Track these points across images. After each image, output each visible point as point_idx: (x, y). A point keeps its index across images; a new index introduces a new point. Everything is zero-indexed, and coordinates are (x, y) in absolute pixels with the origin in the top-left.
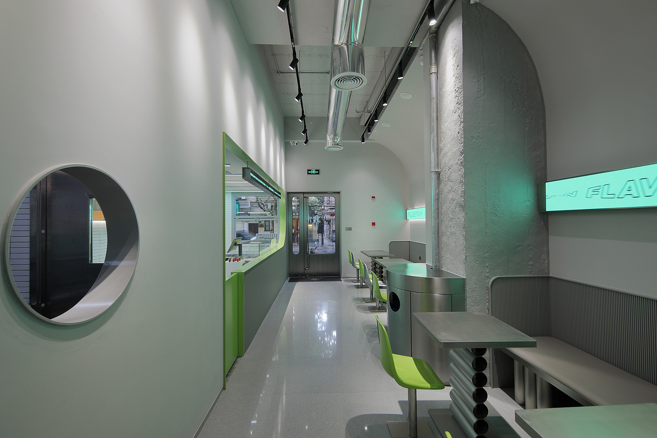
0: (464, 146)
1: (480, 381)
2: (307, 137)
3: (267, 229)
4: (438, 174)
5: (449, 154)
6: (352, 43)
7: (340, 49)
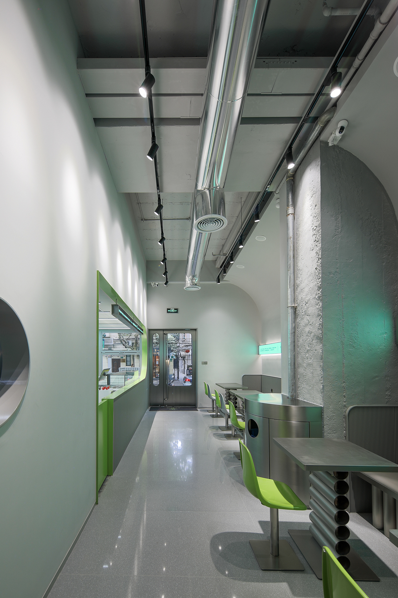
0: (322, 281)
1: (342, 503)
2: (167, 279)
3: (129, 364)
4: (295, 309)
5: (306, 290)
6: (214, 188)
7: (202, 194)
